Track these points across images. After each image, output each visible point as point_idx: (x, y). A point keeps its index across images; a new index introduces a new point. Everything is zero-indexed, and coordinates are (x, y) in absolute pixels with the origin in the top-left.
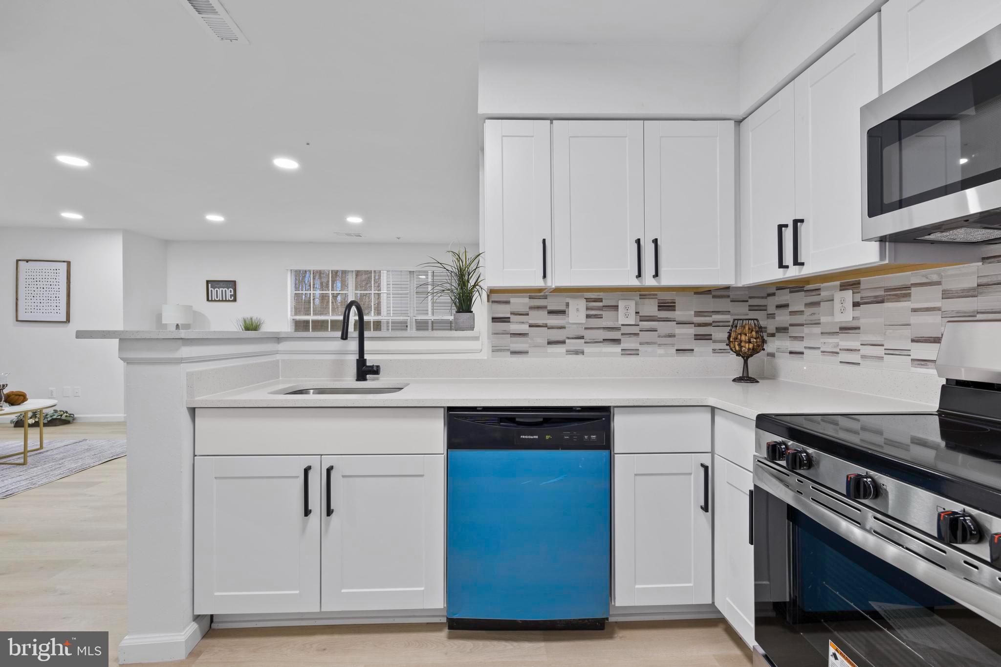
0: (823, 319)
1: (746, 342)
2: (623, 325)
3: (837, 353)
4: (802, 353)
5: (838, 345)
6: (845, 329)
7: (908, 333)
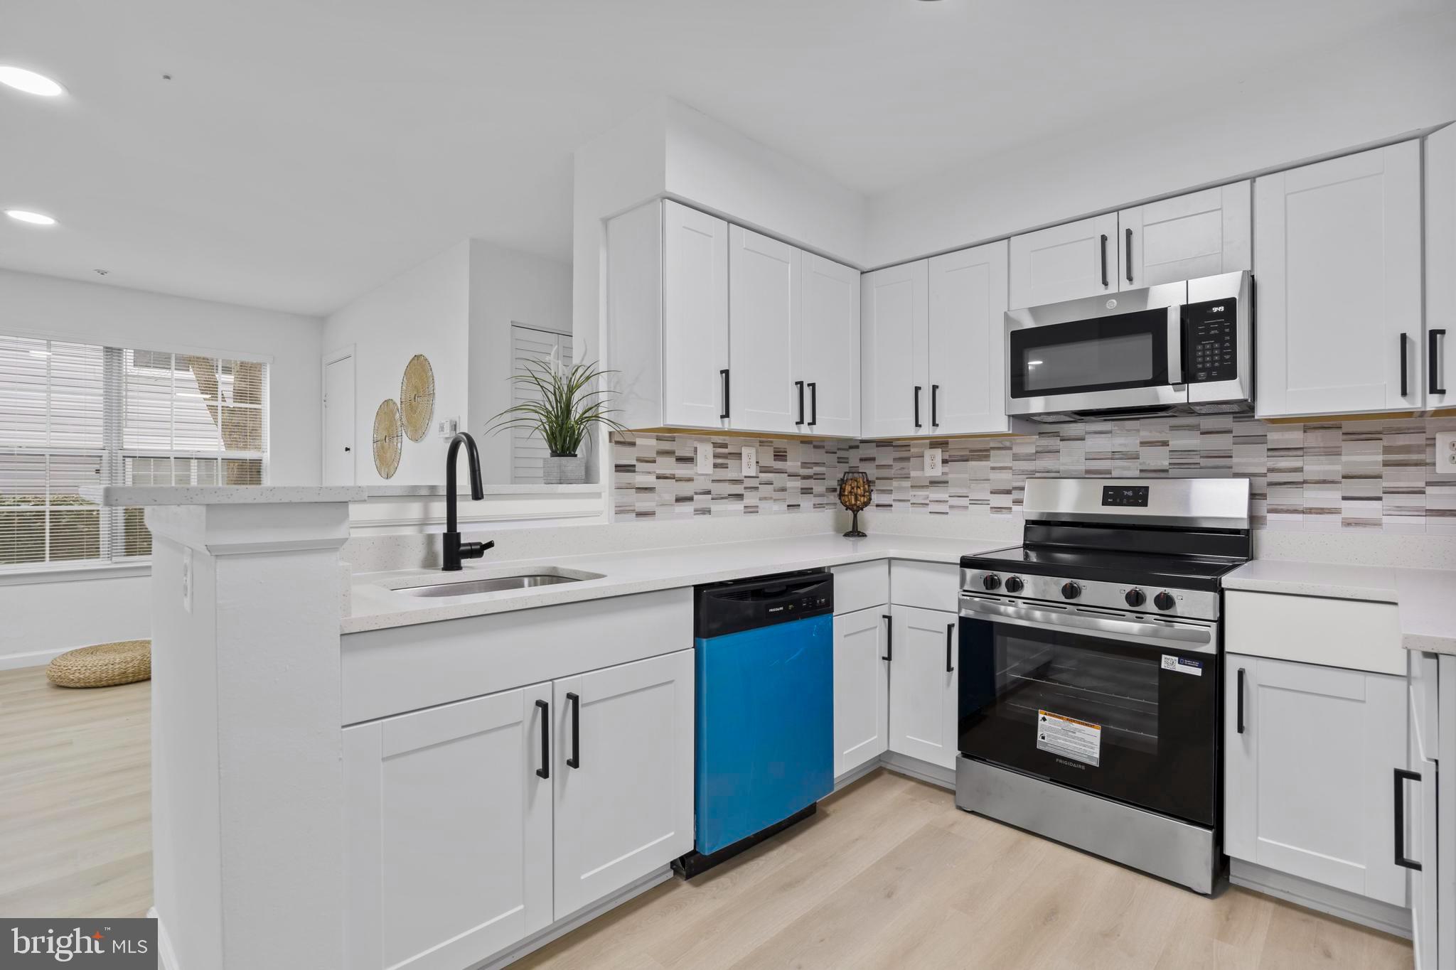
0: (913, 474)
1: (861, 496)
2: (746, 477)
3: (927, 504)
4: (891, 506)
5: (928, 498)
6: (934, 483)
7: (988, 487)
